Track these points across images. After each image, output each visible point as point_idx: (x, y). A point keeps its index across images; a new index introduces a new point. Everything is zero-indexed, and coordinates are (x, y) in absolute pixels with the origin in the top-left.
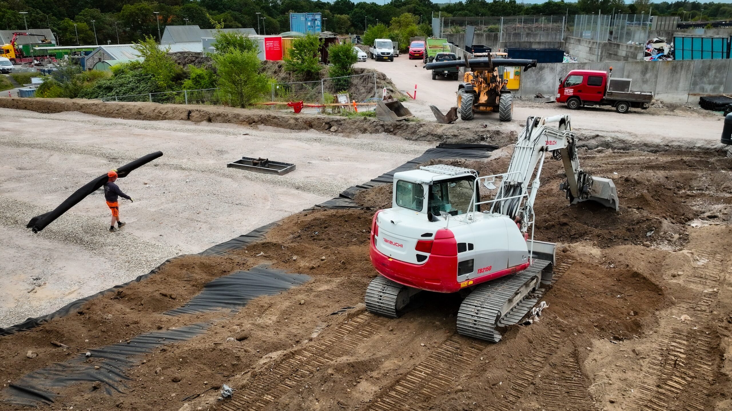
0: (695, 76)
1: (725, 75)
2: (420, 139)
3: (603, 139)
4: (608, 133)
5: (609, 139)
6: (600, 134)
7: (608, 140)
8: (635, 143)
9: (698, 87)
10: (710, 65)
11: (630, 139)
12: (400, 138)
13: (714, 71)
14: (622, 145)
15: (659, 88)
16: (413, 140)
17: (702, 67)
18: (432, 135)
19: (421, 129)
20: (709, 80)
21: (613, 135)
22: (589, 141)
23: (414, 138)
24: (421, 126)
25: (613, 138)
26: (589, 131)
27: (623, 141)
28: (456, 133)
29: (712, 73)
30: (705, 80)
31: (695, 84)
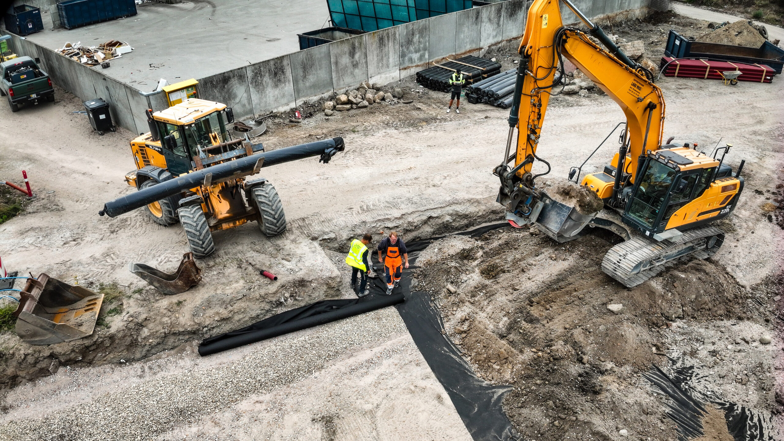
0: (402, 46)
1: (427, 39)
2: (153, 351)
3: (440, 221)
4: (443, 209)
5: (448, 218)
6: (434, 215)
7: (448, 221)
8: (480, 214)
9: (406, 58)
10: (413, 29)
11: (471, 209)
12: (107, 368)
13: (417, 36)
14: (465, 222)
15: (372, 69)
16: (139, 360)
17: (407, 34)
18: (174, 334)
19: (145, 332)
20: (415, 48)
21: (450, 209)
22: (421, 230)
23: (138, 355)
24: (141, 325)
25: (451, 215)
26: (417, 214)
27: (466, 216)
28: (225, 313)
29: (416, 38)
30: (412, 48)
31: (403, 55)
